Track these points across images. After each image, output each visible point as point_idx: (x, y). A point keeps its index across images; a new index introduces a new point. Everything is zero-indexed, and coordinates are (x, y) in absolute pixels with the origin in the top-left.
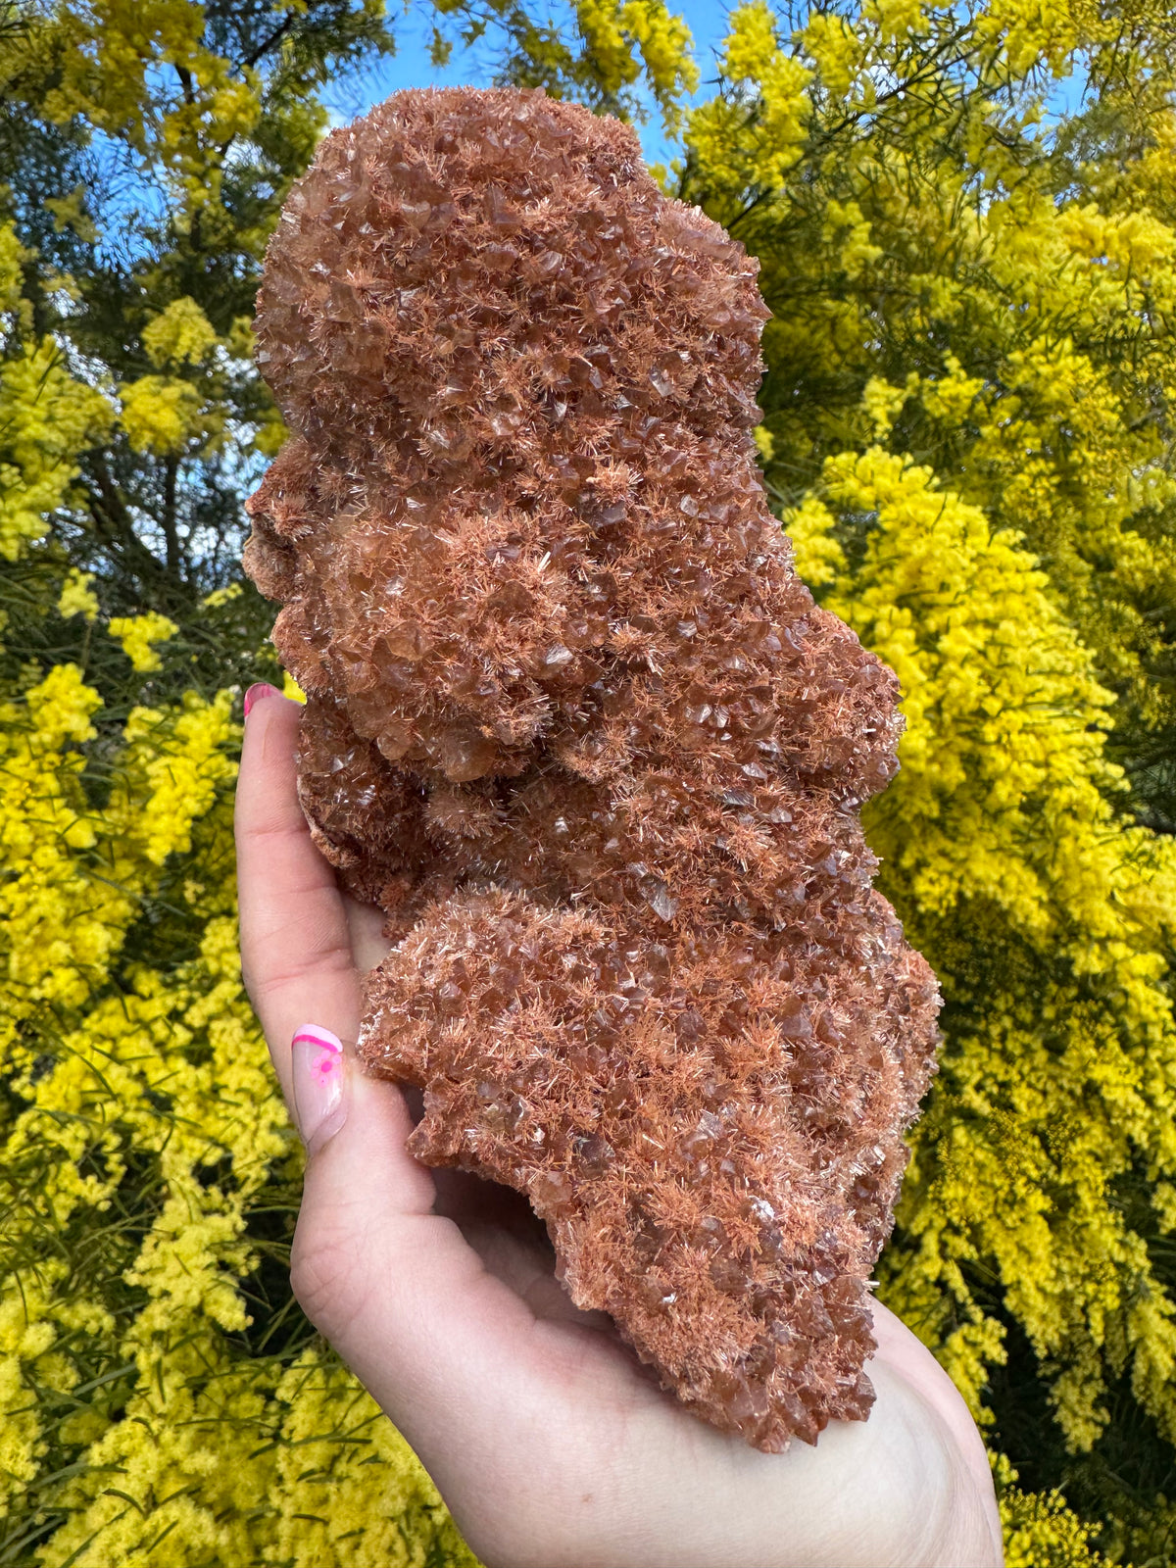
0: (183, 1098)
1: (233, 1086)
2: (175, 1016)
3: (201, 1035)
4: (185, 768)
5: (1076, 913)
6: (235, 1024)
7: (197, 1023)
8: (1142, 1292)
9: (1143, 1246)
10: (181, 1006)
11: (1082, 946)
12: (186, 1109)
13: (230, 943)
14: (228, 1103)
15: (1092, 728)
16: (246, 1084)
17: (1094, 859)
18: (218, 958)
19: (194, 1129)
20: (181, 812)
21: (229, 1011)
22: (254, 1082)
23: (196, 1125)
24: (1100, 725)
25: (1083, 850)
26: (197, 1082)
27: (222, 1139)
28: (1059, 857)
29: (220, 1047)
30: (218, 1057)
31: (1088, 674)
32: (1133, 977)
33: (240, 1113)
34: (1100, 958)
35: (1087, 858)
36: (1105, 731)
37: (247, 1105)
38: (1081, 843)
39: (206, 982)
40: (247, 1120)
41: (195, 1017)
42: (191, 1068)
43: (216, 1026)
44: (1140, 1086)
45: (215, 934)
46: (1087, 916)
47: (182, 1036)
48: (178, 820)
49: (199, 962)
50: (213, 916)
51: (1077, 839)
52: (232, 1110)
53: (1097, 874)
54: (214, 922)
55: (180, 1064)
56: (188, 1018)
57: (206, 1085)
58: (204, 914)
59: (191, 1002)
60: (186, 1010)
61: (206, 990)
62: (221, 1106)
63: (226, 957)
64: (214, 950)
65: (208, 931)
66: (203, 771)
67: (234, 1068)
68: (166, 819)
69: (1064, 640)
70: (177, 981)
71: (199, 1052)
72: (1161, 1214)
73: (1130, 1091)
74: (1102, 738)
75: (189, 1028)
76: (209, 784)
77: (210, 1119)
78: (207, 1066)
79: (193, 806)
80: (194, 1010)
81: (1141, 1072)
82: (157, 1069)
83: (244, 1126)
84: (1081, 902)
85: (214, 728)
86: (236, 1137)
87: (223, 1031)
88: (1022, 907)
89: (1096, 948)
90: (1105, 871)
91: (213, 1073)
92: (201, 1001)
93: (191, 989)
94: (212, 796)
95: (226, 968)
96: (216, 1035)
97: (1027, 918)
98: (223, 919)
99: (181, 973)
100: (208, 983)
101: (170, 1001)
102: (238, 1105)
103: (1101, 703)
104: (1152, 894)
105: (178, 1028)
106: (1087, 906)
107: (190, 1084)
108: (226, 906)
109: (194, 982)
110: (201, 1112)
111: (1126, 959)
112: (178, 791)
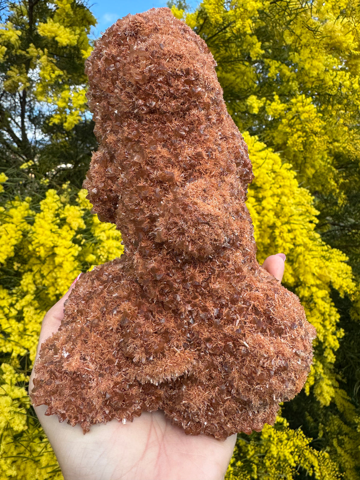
0: (14, 334)
1: (31, 330)
2: (12, 305)
3: (21, 312)
4: (12, 228)
5: (302, 279)
6: (32, 308)
7: (19, 309)
8: (321, 379)
9: (321, 366)
10: (14, 302)
11: (303, 287)
12: (15, 337)
13: (31, 281)
14: (29, 335)
15: (311, 222)
16: (35, 329)
17: (309, 262)
18: (27, 286)
19: (17, 344)
20: (10, 244)
21: (30, 304)
22: (38, 328)
23: (18, 343)
24: (314, 222)
25: (306, 260)
26: (18, 328)
27: (26, 347)
28: (298, 261)
29: (26, 317)
30: (26, 320)
31: (311, 205)
32: (318, 298)
33: (33, 339)
34: (308, 291)
35: (307, 262)
36: (315, 224)
37: (35, 336)
38: (305, 257)
39: (23, 294)
40: (35, 341)
41: (18, 306)
42: (17, 323)
43: (25, 309)
44: (322, 323)
45: (26, 278)
46: (305, 280)
47: (14, 313)
48: (8, 247)
49: (20, 287)
50: (25, 272)
51: (304, 256)
52: (30, 338)
53: (310, 268)
54: (26, 274)
55: (13, 322)
56: (15, 307)
57: (21, 329)
58: (22, 271)
59: (17, 301)
60: (15, 304)
61: (23, 297)
62: (26, 336)
63: (30, 286)
64: (25, 284)
65: (24, 277)
66: (18, 228)
67: (31, 323)
68: (4, 247)
69: (305, 193)
70: (13, 294)
71: (20, 318)
72: (327, 357)
73: (319, 324)
74: (314, 225)
75: (16, 310)
76: (20, 233)
77: (23, 340)
78: (23, 322)
79: (14, 242)
80: (18, 304)
81: (323, 318)
82: (5, 324)
83: (34, 343)
84: (303, 275)
85: (23, 212)
86: (31, 347)
87: (27, 311)
88: (286, 277)
89: (307, 289)
90: (313, 267)
91: (24, 324)
92: (20, 301)
93: (17, 296)
94: (21, 237)
95: (29, 290)
96: (25, 312)
97: (288, 280)
98: (29, 273)
99: (14, 291)
100: (23, 295)
101: (10, 301)
102: (32, 336)
103: (315, 214)
104: (327, 271)
105: (12, 310)
106: (305, 277)
107: (16, 329)
108: (30, 268)
109: (18, 294)
110: (20, 338)
111: (316, 292)
112: (9, 236)
